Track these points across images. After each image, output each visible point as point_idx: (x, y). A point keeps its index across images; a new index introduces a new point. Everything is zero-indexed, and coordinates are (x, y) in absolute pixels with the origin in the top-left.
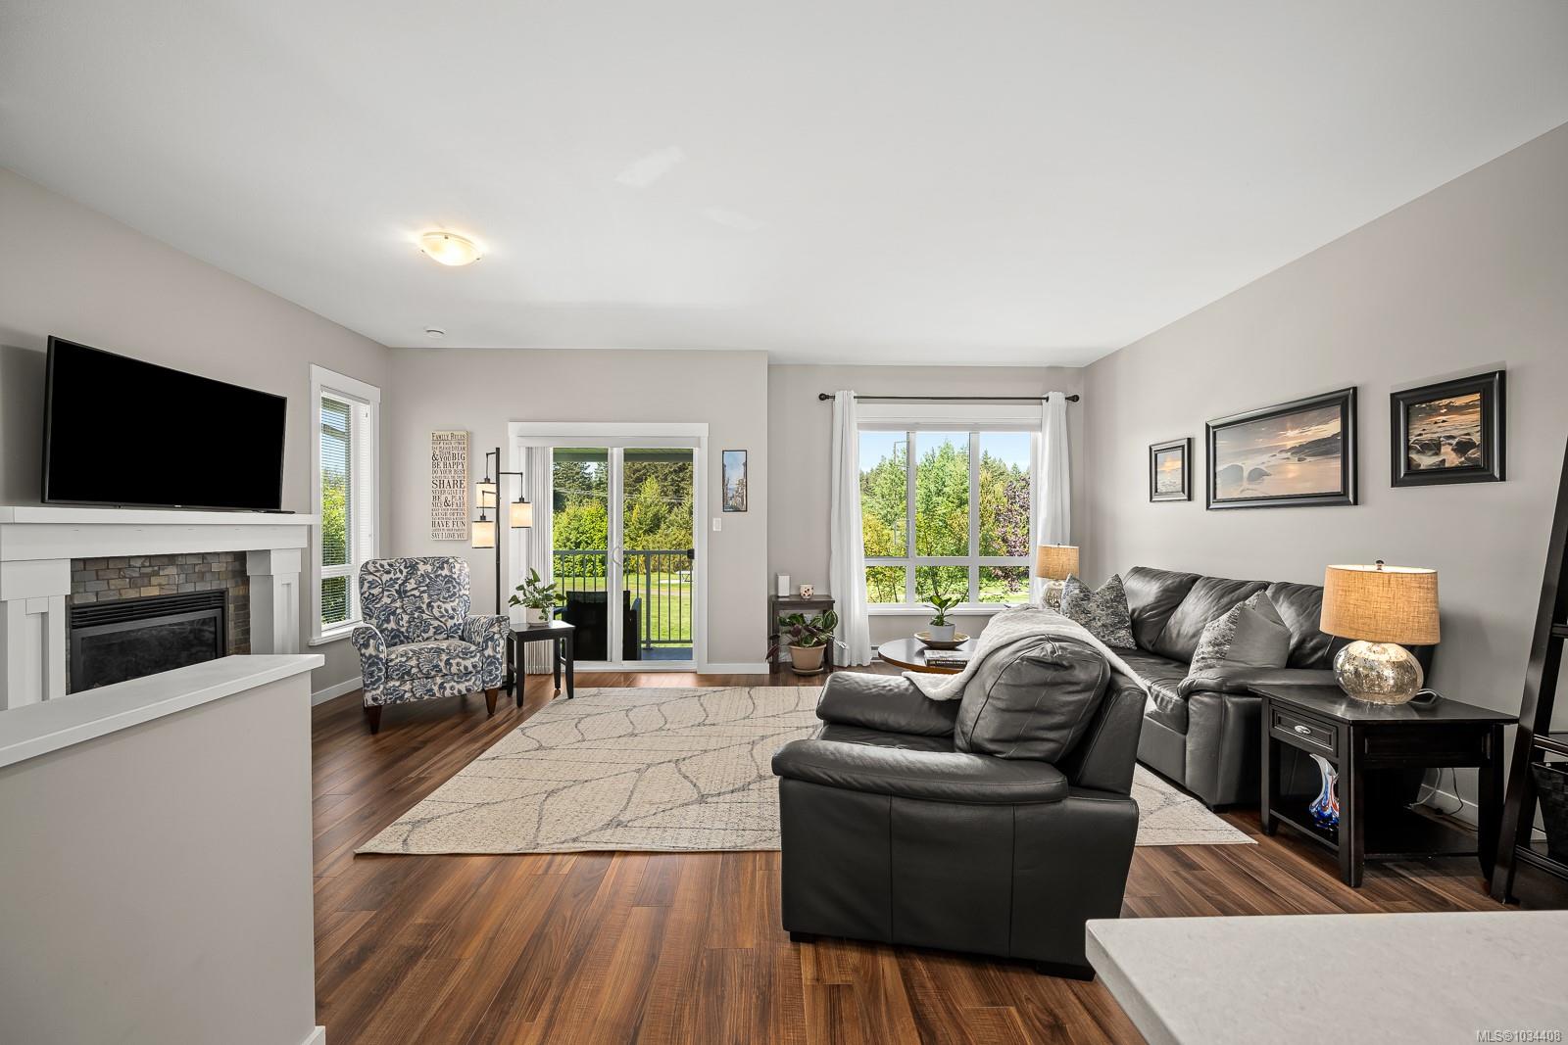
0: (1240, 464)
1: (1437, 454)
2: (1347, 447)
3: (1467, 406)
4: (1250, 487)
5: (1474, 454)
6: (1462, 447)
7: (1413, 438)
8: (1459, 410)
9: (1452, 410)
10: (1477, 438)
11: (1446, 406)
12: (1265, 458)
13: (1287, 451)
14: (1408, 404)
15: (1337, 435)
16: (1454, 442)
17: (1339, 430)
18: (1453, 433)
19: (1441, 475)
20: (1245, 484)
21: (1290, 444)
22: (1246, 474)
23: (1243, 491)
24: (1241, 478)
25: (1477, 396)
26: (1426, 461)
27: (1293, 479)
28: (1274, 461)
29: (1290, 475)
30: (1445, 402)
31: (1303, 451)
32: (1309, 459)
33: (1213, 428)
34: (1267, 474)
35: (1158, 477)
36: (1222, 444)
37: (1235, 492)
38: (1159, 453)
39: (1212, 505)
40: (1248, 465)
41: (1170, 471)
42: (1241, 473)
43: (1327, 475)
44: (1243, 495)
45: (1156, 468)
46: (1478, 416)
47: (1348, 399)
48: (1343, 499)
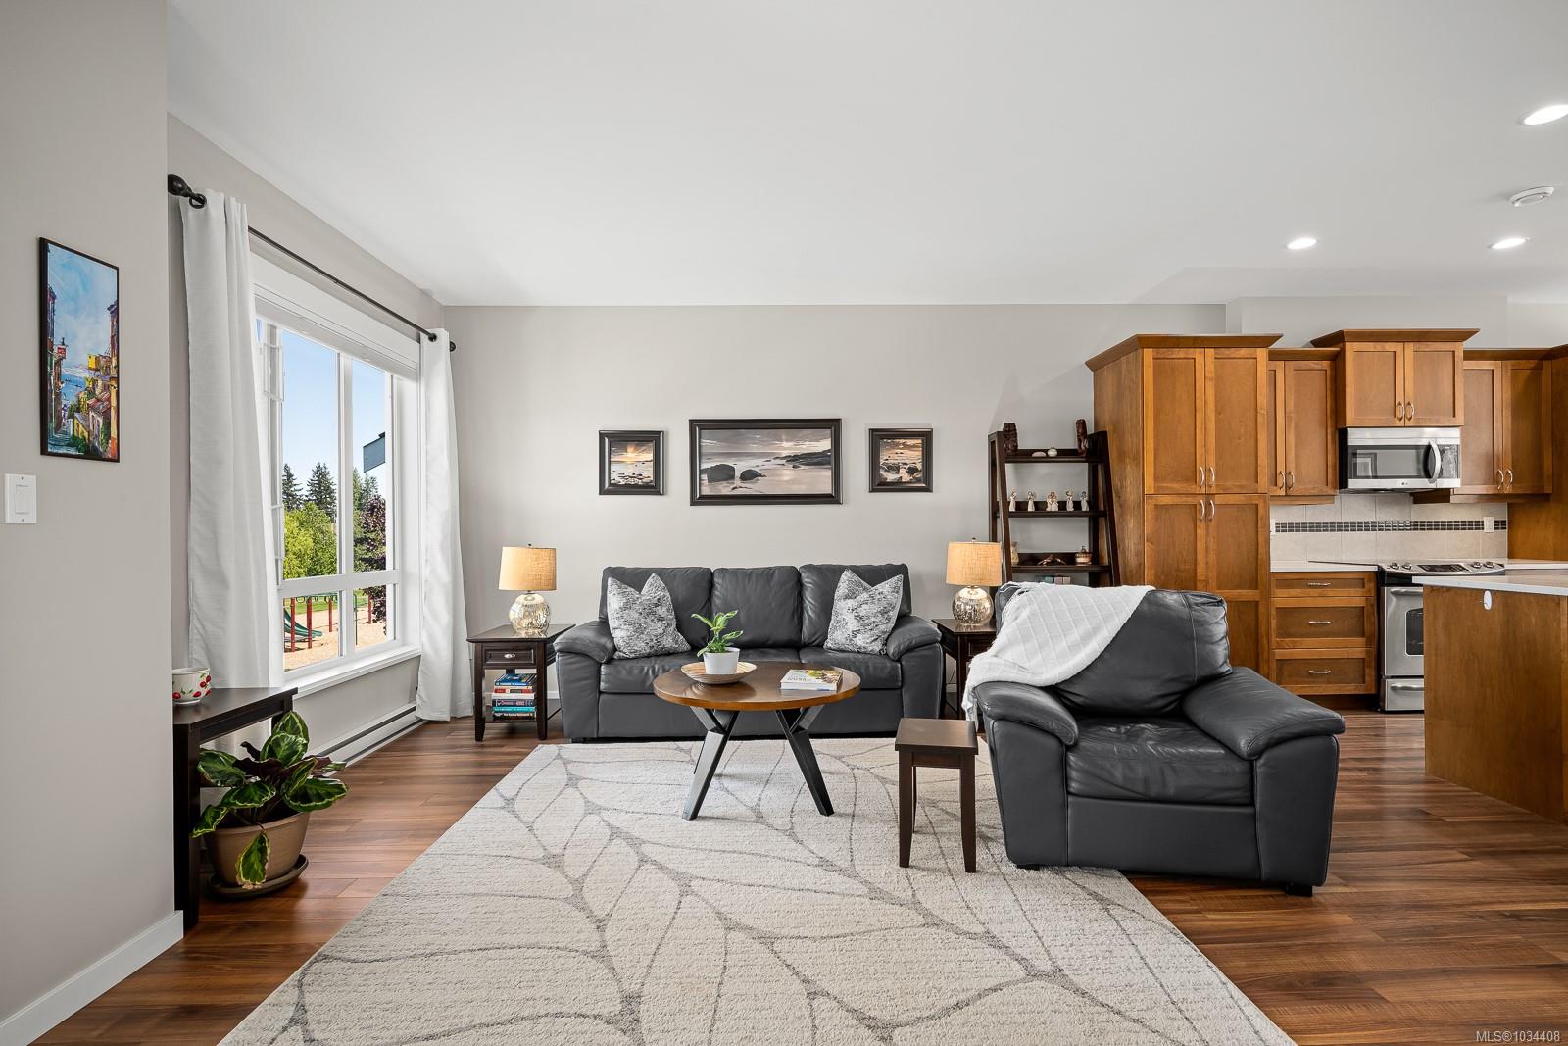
0: (730, 463)
1: (897, 473)
2: (832, 460)
3: (914, 446)
4: (743, 485)
5: (918, 475)
6: (912, 471)
7: (882, 461)
8: (910, 447)
9: (906, 446)
10: (919, 466)
11: (903, 444)
12: (760, 461)
13: (782, 458)
14: (880, 438)
15: (829, 451)
16: (907, 467)
17: (829, 448)
18: (907, 461)
19: (898, 487)
20: (737, 482)
21: (785, 453)
22: (738, 474)
23: (734, 489)
24: (732, 477)
25: (920, 441)
26: (891, 477)
28: (768, 465)
29: (786, 479)
30: (902, 441)
31: (795, 460)
32: (803, 467)
33: (699, 427)
34: (761, 476)
35: (613, 467)
36: (708, 443)
37: (725, 489)
38: (615, 441)
39: (698, 500)
40: (740, 466)
41: (633, 463)
42: (732, 473)
43: (819, 480)
44: (735, 492)
45: (609, 457)
46: (920, 453)
47: (833, 426)
48: (832, 499)
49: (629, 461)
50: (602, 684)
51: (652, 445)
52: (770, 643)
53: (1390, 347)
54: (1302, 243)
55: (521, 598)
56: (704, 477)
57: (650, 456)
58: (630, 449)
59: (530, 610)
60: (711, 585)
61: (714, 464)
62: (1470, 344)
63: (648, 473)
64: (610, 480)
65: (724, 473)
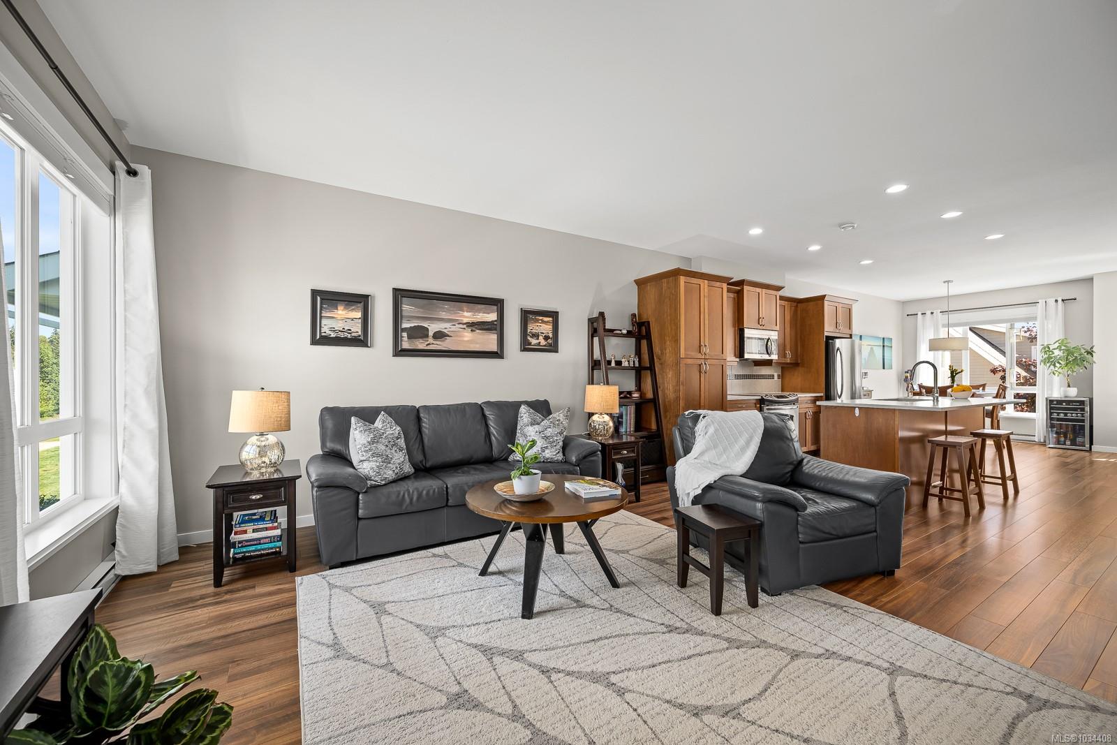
0: (426, 326)
1: (538, 339)
2: (497, 327)
3: (548, 322)
4: (435, 342)
5: (550, 341)
6: (546, 338)
7: (529, 331)
8: (545, 322)
9: (543, 322)
10: (551, 335)
11: (542, 320)
12: (448, 325)
13: (464, 324)
14: (527, 316)
15: (496, 321)
16: (544, 335)
17: (496, 319)
18: (543, 332)
19: (537, 348)
20: (431, 340)
21: (465, 320)
23: (427, 345)
24: (427, 336)
25: (551, 319)
26: (534, 342)
27: (468, 341)
28: (453, 328)
29: (466, 339)
30: (541, 318)
31: (473, 326)
32: (478, 331)
33: (400, 295)
34: (448, 336)
35: (324, 322)
36: (407, 308)
37: (420, 344)
38: (324, 299)
39: (399, 352)
40: (433, 328)
41: (342, 319)
42: (426, 332)
43: (489, 341)
44: (429, 348)
45: (321, 313)
46: (551, 327)
47: (498, 304)
48: (498, 355)
49: (339, 317)
50: (360, 511)
51: (361, 305)
52: (473, 460)
53: (758, 290)
54: (756, 231)
55: (254, 439)
56: (405, 334)
57: (359, 315)
58: (341, 308)
59: (262, 451)
60: (419, 419)
61: (412, 325)
62: (781, 293)
63: (357, 329)
64: (320, 333)
65: (419, 332)
